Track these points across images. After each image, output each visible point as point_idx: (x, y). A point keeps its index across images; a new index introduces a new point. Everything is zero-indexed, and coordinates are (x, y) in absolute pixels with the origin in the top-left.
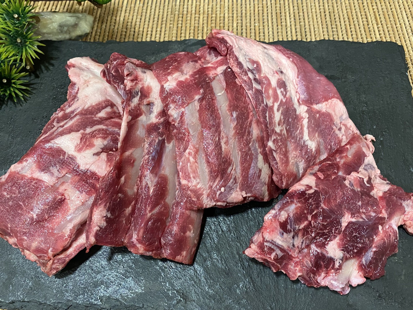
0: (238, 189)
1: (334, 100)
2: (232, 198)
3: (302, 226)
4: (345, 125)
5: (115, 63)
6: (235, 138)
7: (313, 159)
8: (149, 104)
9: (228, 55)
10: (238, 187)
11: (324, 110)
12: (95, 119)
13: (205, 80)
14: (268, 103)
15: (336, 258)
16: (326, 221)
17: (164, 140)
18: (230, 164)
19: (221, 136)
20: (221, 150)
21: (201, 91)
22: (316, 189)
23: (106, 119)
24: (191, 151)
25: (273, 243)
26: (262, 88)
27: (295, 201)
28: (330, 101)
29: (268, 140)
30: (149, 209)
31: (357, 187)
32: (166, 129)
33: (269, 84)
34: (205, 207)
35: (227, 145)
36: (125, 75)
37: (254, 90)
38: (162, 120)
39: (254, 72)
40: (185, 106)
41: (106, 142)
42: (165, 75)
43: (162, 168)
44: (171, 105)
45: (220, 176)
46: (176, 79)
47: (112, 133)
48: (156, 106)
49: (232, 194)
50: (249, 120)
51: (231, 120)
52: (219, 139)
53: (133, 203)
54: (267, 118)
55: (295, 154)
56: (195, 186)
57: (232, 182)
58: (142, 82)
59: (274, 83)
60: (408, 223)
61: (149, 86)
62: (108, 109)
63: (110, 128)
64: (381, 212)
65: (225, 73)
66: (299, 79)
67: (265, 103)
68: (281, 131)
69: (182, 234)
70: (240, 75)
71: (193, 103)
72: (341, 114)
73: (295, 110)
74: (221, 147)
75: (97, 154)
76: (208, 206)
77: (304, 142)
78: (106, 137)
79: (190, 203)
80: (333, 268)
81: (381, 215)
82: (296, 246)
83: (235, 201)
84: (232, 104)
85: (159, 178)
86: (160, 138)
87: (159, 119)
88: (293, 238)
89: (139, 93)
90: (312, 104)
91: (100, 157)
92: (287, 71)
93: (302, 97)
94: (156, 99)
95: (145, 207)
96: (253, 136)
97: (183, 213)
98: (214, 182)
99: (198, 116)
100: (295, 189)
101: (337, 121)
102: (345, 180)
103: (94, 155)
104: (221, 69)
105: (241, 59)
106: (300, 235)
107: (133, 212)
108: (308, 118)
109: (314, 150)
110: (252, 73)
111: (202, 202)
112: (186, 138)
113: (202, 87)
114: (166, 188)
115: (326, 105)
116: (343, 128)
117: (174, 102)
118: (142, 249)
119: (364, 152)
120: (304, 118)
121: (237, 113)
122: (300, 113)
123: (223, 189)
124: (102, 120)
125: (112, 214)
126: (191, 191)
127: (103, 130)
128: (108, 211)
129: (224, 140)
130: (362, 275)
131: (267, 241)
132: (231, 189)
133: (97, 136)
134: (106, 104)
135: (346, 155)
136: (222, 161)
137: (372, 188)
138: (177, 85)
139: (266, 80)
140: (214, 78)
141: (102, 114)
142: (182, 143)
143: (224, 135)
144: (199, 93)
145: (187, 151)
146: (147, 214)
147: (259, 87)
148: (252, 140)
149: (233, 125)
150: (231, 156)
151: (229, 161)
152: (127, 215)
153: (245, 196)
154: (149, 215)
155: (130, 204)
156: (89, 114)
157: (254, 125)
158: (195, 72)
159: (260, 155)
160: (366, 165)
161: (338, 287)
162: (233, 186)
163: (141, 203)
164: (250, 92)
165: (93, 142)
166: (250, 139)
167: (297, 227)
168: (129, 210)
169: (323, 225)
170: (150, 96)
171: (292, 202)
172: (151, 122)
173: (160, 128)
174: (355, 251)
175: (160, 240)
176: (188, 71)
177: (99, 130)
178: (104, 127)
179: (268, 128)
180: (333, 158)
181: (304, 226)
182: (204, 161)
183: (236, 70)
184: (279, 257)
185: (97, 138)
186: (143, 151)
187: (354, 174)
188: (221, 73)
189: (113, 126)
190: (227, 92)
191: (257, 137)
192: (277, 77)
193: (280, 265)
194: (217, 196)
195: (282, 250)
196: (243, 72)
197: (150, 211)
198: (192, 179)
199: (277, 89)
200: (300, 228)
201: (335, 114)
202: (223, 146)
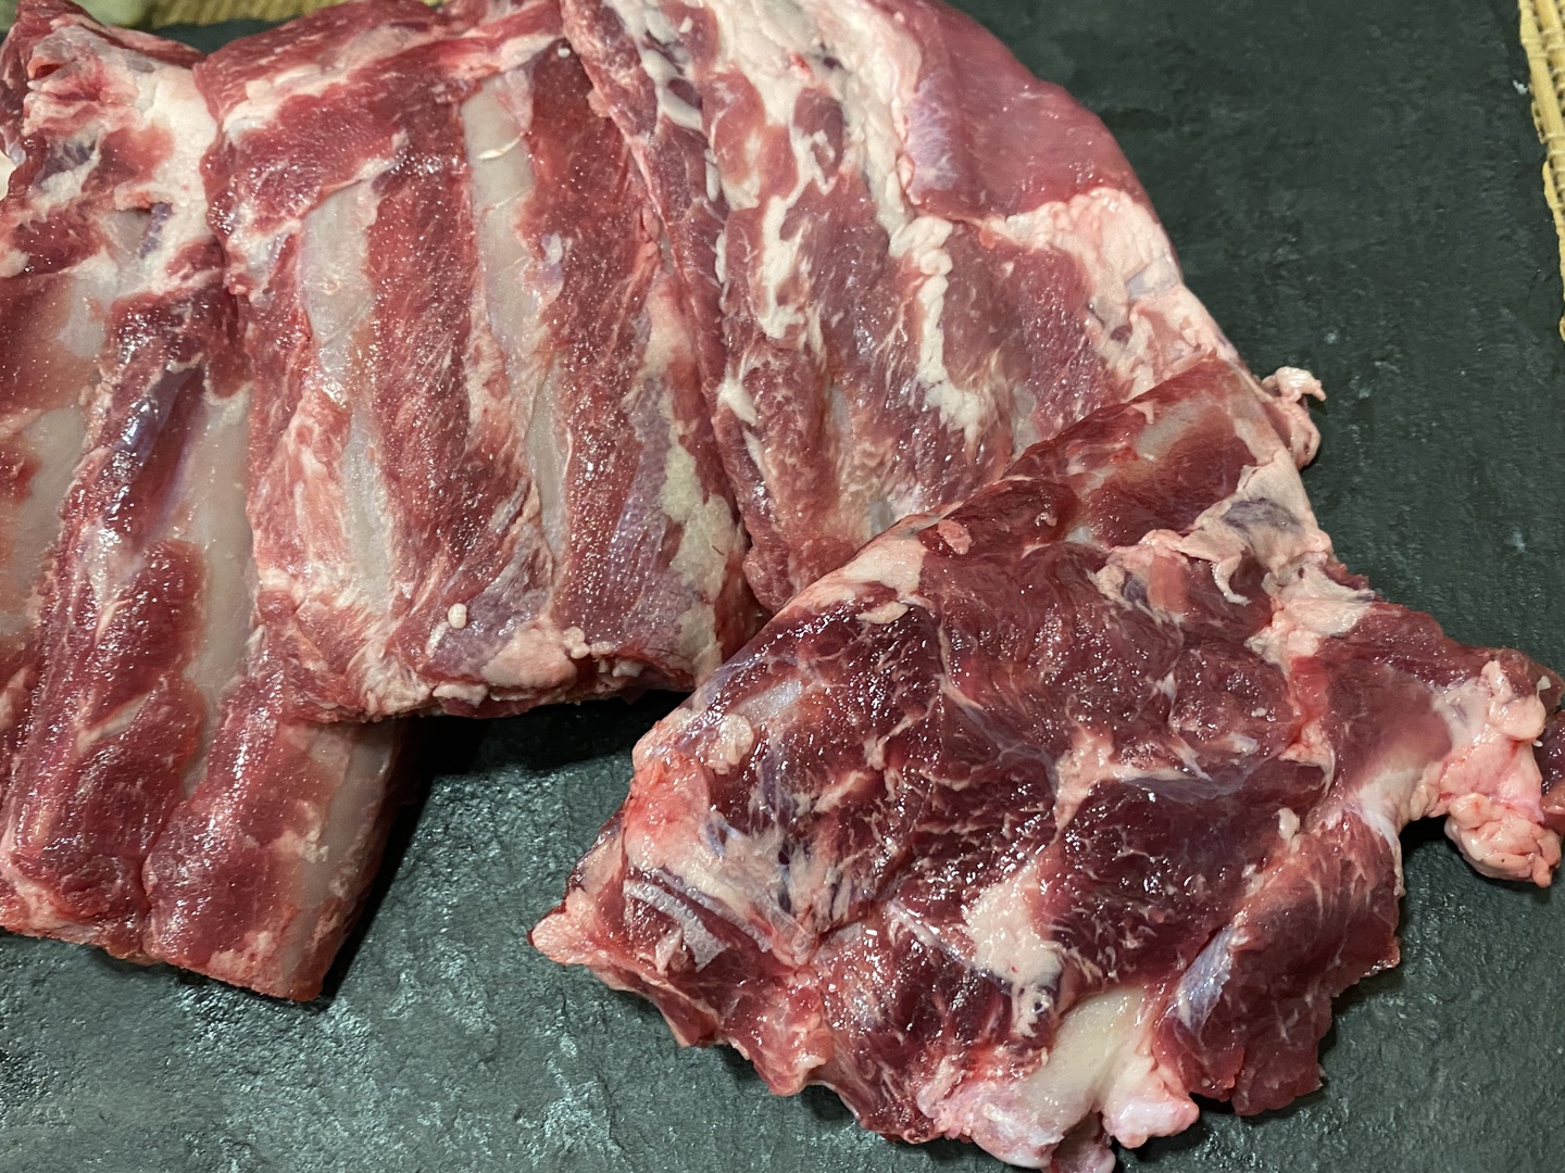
0: (544, 618)
1: (1100, 196)
2: (509, 660)
3: (831, 797)
4: (1156, 319)
6: (549, 364)
7: (968, 479)
8: (150, 211)
10: (549, 605)
11: (1040, 242)
13: (426, 96)
14: (730, 192)
15: (1018, 980)
16: (961, 774)
17: (195, 377)
18: (503, 489)
19: (471, 350)
20: (464, 414)
21: (399, 138)
22: (915, 600)
24: (311, 422)
25: (667, 882)
26: (707, 124)
27: (802, 665)
28: (1079, 201)
29: (718, 376)
30: (84, 709)
31: (1170, 606)
32: (216, 325)
33: (751, 104)
35: (499, 396)
36: (31, 74)
37: (658, 129)
38: (198, 280)
39: (679, 54)
42: (241, 74)
43: (173, 512)
44: (242, 211)
45: (446, 545)
46: (284, 90)
48: (181, 216)
49: (508, 638)
50: (633, 279)
51: (532, 276)
52: (457, 362)
54: (720, 266)
55: (870, 455)
56: (325, 599)
57: (514, 580)
58: (121, 111)
59: (779, 105)
60: (1461, 806)
61: (161, 126)
64: (1295, 739)
65: (540, 67)
66: (921, 94)
67: (712, 192)
68: (792, 330)
69: (250, 842)
70: (604, 67)
71: (349, 195)
72: (1132, 264)
73: (883, 238)
74: (462, 408)
76: (392, 706)
77: (921, 392)
79: (302, 688)
80: (1003, 1032)
81: (1291, 754)
82: (800, 904)
83: (525, 676)
84: (551, 201)
86: (172, 365)
87: (185, 278)
88: (784, 859)
89: (95, 157)
90: (981, 211)
92: (862, 59)
93: (929, 174)
94: (186, 188)
96: (647, 358)
97: (266, 738)
98: (422, 579)
99: (364, 256)
100: (804, 605)
101: (1107, 291)
102: (1098, 563)
104: (520, 50)
106: (822, 844)
107: (17, 724)
108: (949, 275)
109: (971, 433)
110: (668, 56)
111: (360, 682)
112: (293, 362)
113: (407, 122)
114: (190, 613)
115: (1055, 216)
116: (1142, 331)
118: (47, 909)
119: (1240, 442)
120: (928, 277)
121: (570, 242)
122: (909, 252)
123: (457, 613)
126: (301, 622)
129: (486, 367)
130: (1178, 1085)
131: (638, 876)
132: (502, 613)
135: (1128, 449)
136: (462, 470)
137: (1261, 612)
138: (283, 115)
139: (732, 88)
140: (478, 85)
142: (278, 385)
143: (483, 343)
144: (382, 151)
145: (295, 422)
146: (76, 735)
147: (690, 119)
148: (640, 374)
149: (541, 298)
150: (520, 449)
151: (501, 471)
153: (580, 651)
154: (86, 739)
157: (659, 306)
158: (379, 62)
159: (680, 450)
160: (1243, 504)
161: (1022, 1139)
162: (516, 599)
164: (644, 140)
166: (631, 370)
167: (803, 799)
169: (945, 792)
170: (156, 172)
171: (785, 669)
172: (140, 289)
173: (179, 320)
174: (1131, 943)
175: (140, 867)
176: (353, 60)
179: (718, 312)
180: (1050, 461)
181: (844, 798)
182: (376, 473)
183: (588, 43)
184: (702, 961)
186: (84, 425)
187: (1158, 543)
188: (519, 67)
190: (533, 145)
191: (672, 366)
192: (800, 79)
193: (718, 1008)
194: (429, 652)
195: (716, 922)
196: (618, 51)
197: (93, 721)
198: (314, 562)
199: (795, 133)
200: (822, 806)
201: (1100, 259)
202: (478, 399)
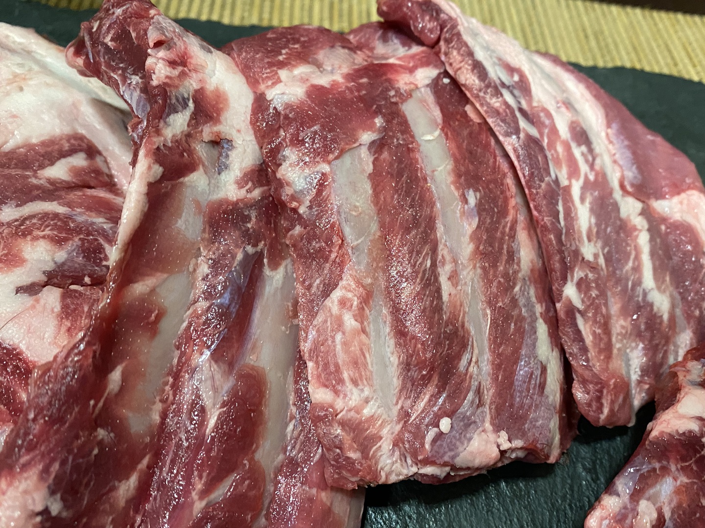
0: (488, 425)
1: (692, 195)
2: (472, 453)
5: (119, 11)
6: (474, 267)
8: (218, 143)
9: (442, 43)
10: (488, 418)
11: (677, 216)
12: (34, 181)
13: (386, 97)
14: (559, 176)
17: (259, 256)
18: (464, 344)
19: (440, 257)
20: (440, 297)
21: (379, 121)
23: (70, 187)
24: (350, 295)
26: (541, 134)
27: (673, 468)
29: (564, 279)
30: (199, 486)
32: (268, 223)
33: (554, 128)
34: (382, 480)
35: (455, 285)
36: (151, 45)
38: (257, 193)
39: (516, 92)
40: (331, 157)
41: (61, 255)
42: (271, 65)
43: (249, 346)
44: (287, 152)
45: (435, 379)
46: (303, 80)
47: (86, 230)
48: (240, 150)
49: (470, 439)
50: (510, 218)
51: (463, 213)
52: (434, 265)
53: (145, 462)
54: (561, 216)
55: (623, 327)
56: (358, 410)
57: (472, 402)
58: (200, 76)
59: (563, 128)
61: (221, 88)
62: (79, 161)
63: (80, 213)
65: (436, 87)
66: (614, 130)
67: (553, 176)
68: (594, 256)
70: (481, 94)
71: (356, 152)
73: (617, 207)
74: (438, 290)
75: (31, 289)
76: (393, 479)
77: (645, 294)
78: (66, 240)
79: (338, 467)
83: (477, 462)
84: (463, 169)
85: (241, 377)
86: (250, 249)
87: (249, 191)
89: (191, 104)
90: (649, 196)
91: (37, 301)
92: (582, 107)
93: (629, 175)
94: (239, 131)
95: (188, 478)
96: (522, 267)
97: (311, 500)
98: (417, 398)
99: (370, 192)
103: (19, 290)
104: (425, 75)
105: (480, 55)
107: (142, 492)
108: (648, 230)
109: (666, 318)
110: (512, 93)
111: (376, 463)
112: (333, 256)
113: (380, 111)
114: (261, 413)
115: (681, 203)
117: (297, 142)
120: (640, 231)
121: (478, 194)
122: (628, 217)
123: (445, 424)
124: (57, 189)
125: (66, 505)
126: (343, 424)
127: (56, 216)
128: (52, 492)
129: (448, 268)
133: (36, 233)
134: (73, 145)
136: (445, 332)
138: (309, 94)
139: (545, 116)
140: (409, 95)
141: (59, 171)
142: (320, 268)
143: (445, 252)
144: (371, 127)
145: (337, 294)
146: (193, 503)
147: (534, 132)
148: (520, 275)
149: (469, 226)
150: (466, 319)
151: (461, 333)
152: (122, 503)
153: (506, 446)
154: (199, 506)
155: (132, 467)
156: (16, 166)
157: (522, 236)
158: (357, 71)
159: (541, 321)
162: (473, 414)
163: (173, 462)
164: (513, 140)
165: (20, 251)
166: (516, 272)
168: (127, 487)
170: (222, 118)
171: (665, 470)
172: (220, 195)
173: (247, 219)
176: (336, 66)
177: (45, 217)
178: (61, 210)
179: (563, 245)
182: (388, 330)
183: (468, 78)
185: (36, 238)
186: (192, 285)
188: (428, 86)
189: (89, 208)
190: (446, 135)
191: (532, 271)
192: (567, 115)
194: (427, 446)
196: (488, 87)
197: (204, 493)
198: (349, 385)
199: (573, 145)
202: (446, 288)
